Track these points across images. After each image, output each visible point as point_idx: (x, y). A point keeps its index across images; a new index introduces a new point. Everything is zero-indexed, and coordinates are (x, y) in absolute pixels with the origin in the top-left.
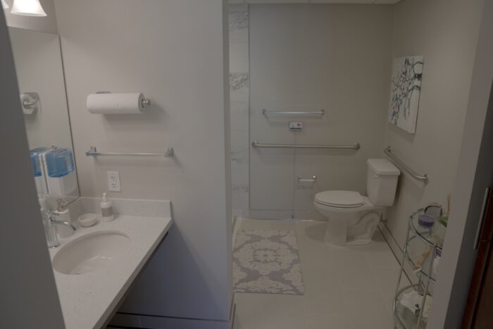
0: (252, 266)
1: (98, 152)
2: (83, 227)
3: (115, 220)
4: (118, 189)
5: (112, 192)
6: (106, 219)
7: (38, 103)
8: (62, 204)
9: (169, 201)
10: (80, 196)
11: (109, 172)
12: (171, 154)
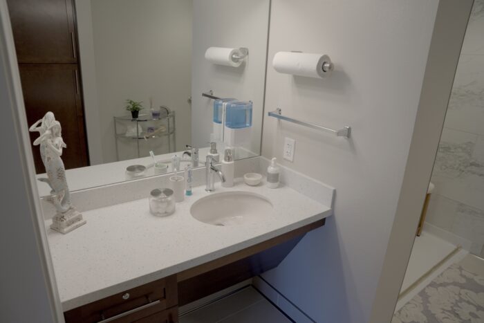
0: (443, 315)
1: (282, 115)
2: (247, 184)
3: (277, 190)
4: (291, 158)
5: (285, 159)
6: (269, 184)
7: (247, 57)
8: (229, 155)
9: (333, 188)
10: (261, 155)
11: (287, 139)
12: (348, 134)
